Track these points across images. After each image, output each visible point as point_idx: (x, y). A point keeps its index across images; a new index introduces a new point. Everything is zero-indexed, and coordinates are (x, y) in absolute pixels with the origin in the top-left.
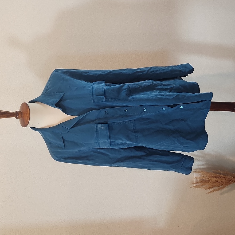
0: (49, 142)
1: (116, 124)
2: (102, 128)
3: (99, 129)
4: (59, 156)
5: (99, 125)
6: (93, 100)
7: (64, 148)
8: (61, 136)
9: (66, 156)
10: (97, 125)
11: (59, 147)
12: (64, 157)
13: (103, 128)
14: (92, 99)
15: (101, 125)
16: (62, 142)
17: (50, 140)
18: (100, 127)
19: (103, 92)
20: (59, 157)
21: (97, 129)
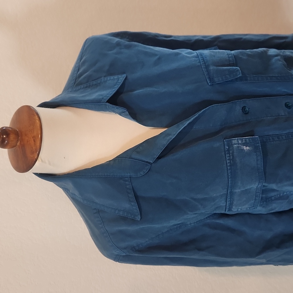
0: (95, 209)
1: (273, 139)
2: (243, 150)
3: (235, 151)
4: (123, 245)
5: (235, 141)
6: (209, 78)
7: (138, 218)
8: (128, 187)
9: (143, 242)
10: (231, 140)
11: (124, 219)
12: (137, 248)
13: (248, 148)
14: (207, 77)
15: (240, 142)
16: (132, 204)
17: (97, 201)
18: (238, 147)
19: (231, 59)
20: (125, 248)
21: (231, 152)
